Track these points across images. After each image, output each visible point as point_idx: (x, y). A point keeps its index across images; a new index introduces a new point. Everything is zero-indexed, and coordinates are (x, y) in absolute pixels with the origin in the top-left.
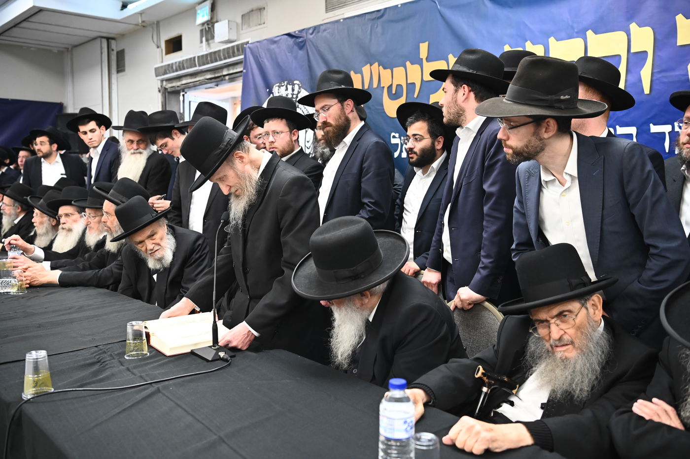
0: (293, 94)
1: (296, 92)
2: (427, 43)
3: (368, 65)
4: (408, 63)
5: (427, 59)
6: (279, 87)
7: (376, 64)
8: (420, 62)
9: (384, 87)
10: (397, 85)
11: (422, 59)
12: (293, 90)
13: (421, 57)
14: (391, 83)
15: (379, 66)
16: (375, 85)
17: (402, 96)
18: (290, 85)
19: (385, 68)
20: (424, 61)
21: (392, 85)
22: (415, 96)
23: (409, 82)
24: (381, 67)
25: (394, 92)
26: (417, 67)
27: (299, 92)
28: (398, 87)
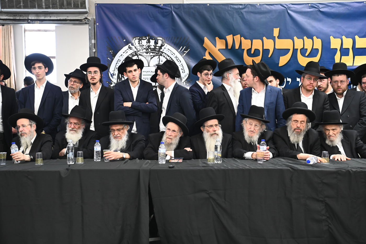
0: (155, 47)
1: (159, 44)
2: (279, 28)
3: (232, 35)
4: (264, 38)
5: (278, 37)
6: (140, 40)
7: (239, 36)
8: (274, 39)
9: (244, 49)
10: (255, 49)
11: (275, 37)
12: (156, 43)
13: (274, 36)
14: (250, 47)
15: (241, 37)
16: (237, 47)
17: (259, 55)
18: (152, 39)
19: (245, 38)
20: (276, 38)
21: (251, 49)
22: (269, 56)
23: (264, 48)
24: (242, 38)
25: (252, 52)
26: (271, 41)
27: (162, 46)
28: (256, 51)
